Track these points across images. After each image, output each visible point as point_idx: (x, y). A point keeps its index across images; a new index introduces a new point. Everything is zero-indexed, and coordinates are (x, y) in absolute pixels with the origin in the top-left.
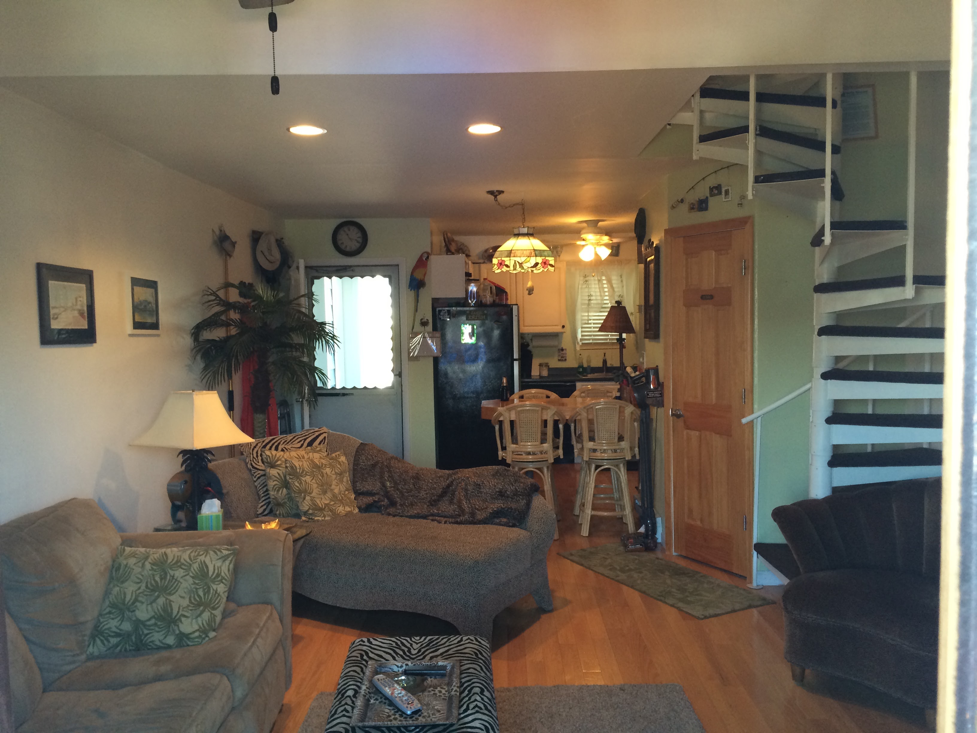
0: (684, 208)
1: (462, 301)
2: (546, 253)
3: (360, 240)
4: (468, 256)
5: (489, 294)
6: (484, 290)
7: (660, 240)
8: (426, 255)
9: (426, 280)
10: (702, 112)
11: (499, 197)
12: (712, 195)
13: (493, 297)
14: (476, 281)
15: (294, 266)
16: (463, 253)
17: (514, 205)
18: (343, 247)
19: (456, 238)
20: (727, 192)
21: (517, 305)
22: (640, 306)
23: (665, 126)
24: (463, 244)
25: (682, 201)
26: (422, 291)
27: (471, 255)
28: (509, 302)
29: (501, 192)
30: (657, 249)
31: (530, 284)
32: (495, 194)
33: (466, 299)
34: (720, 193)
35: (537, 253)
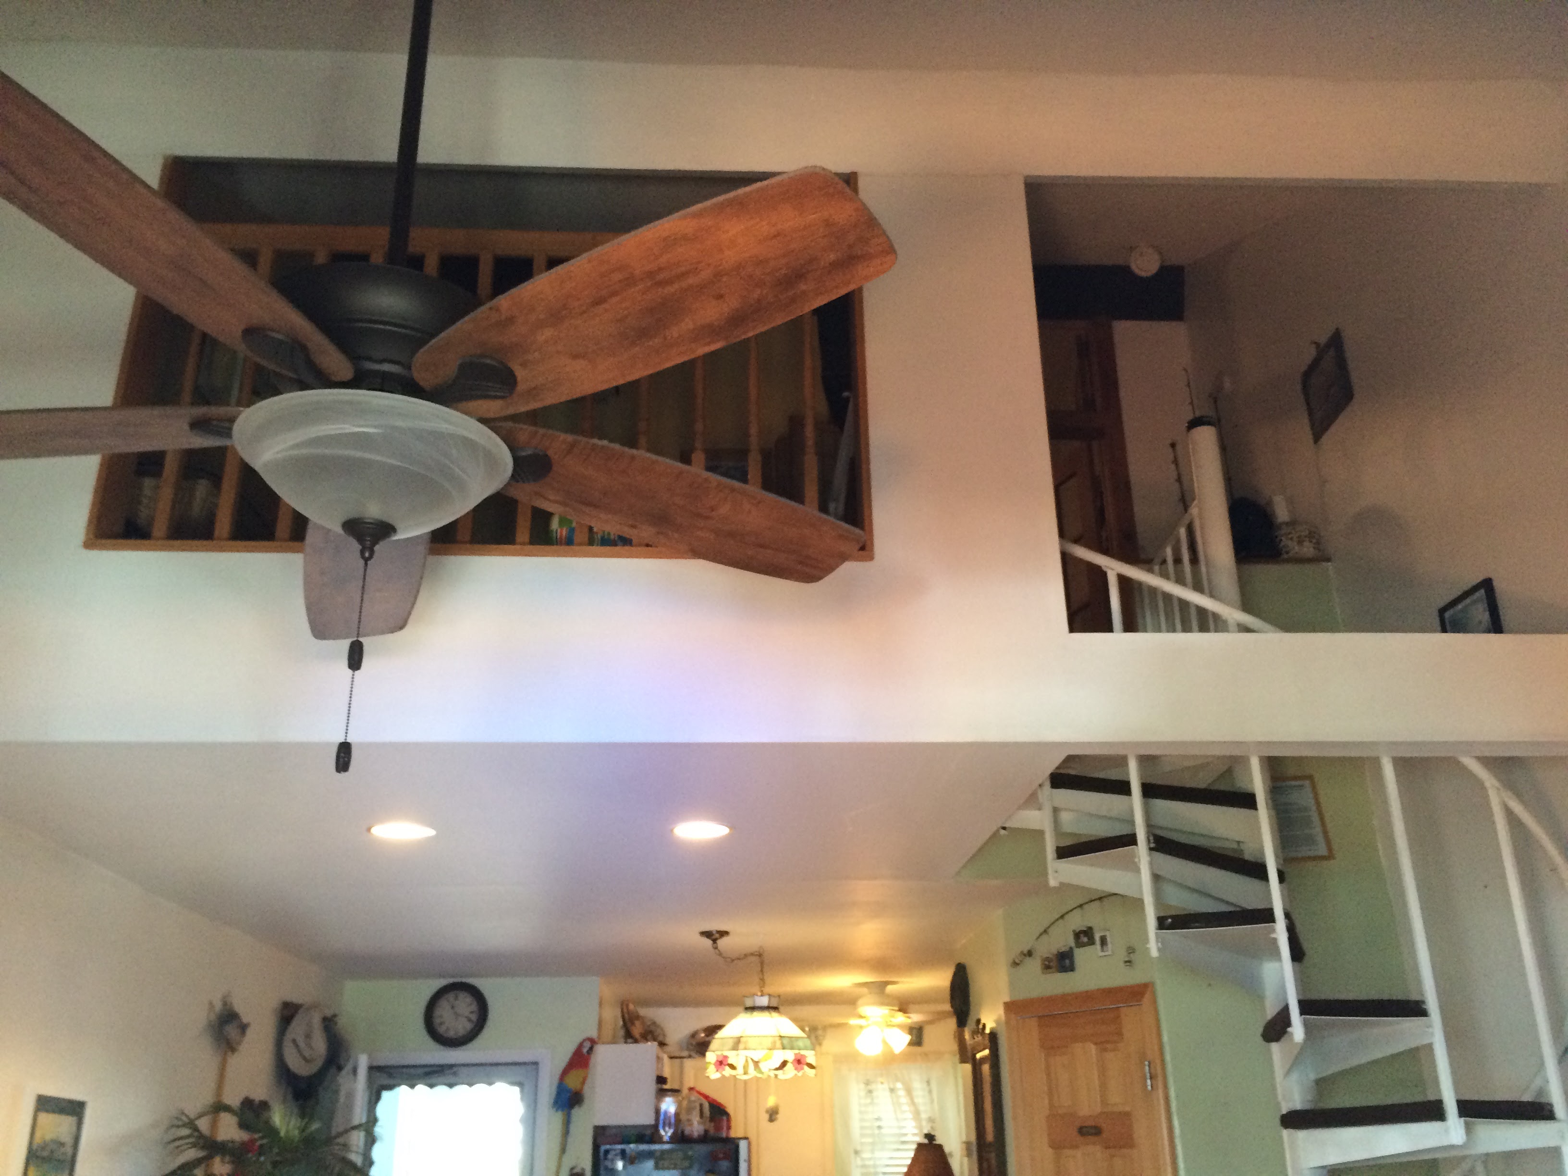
0: (1034, 966)
1: (648, 1132)
2: (800, 1044)
3: (474, 1017)
4: (662, 1044)
5: (698, 1118)
6: (689, 1110)
7: (997, 1022)
8: (587, 1045)
9: (587, 1091)
10: (1056, 811)
11: (722, 942)
12: (1080, 945)
13: (704, 1123)
14: (675, 1092)
15: (348, 1067)
16: (655, 1040)
17: (746, 956)
18: (441, 1030)
19: (643, 1012)
20: (1103, 941)
21: (746, 1138)
22: (968, 1144)
23: (998, 831)
24: (654, 1023)
25: (1030, 954)
26: (576, 1112)
27: (667, 1043)
28: (733, 1134)
29: (723, 934)
30: (993, 1036)
31: (771, 1102)
32: (714, 937)
33: (656, 1127)
34: (1091, 942)
35: (785, 1041)
